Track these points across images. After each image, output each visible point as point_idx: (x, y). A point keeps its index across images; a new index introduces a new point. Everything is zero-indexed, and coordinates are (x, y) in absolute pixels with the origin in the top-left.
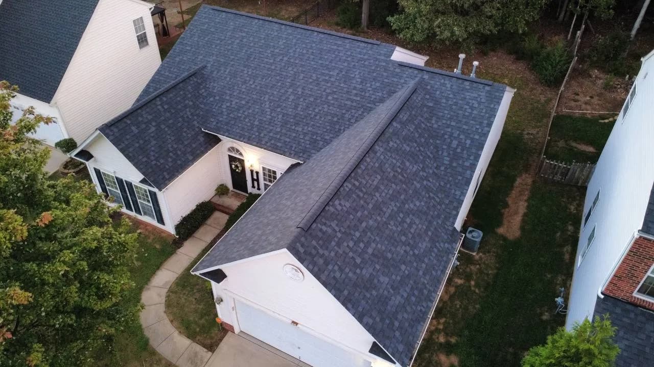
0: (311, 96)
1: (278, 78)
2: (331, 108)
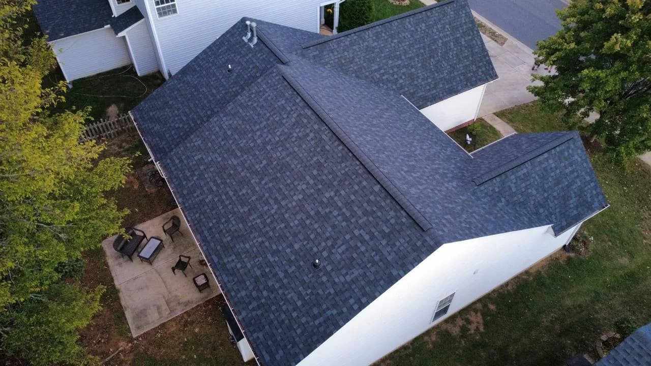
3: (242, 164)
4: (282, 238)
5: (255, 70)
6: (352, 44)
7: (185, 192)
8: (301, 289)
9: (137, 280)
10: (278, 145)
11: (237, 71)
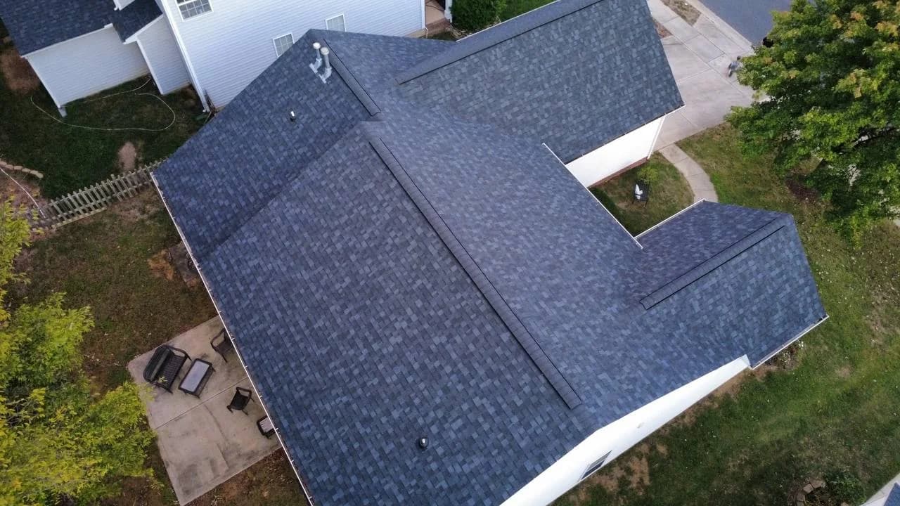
0: (499, 172)
1: (525, 216)
2: (485, 148)
3: (317, 280)
4: (374, 400)
5: (330, 122)
6: (472, 71)
7: (238, 316)
8: (402, 477)
9: (181, 420)
10: (366, 255)
11: (304, 120)
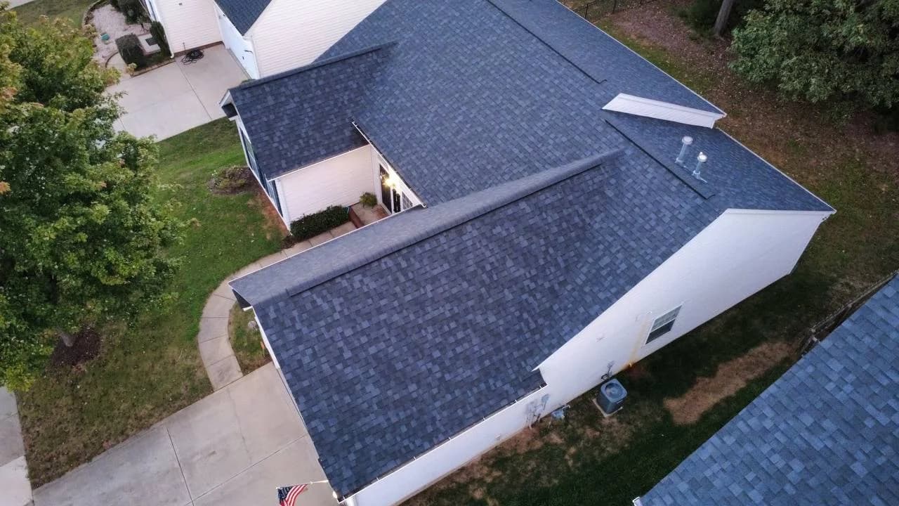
0: (481, 124)
1: (460, 86)
2: (493, 150)
